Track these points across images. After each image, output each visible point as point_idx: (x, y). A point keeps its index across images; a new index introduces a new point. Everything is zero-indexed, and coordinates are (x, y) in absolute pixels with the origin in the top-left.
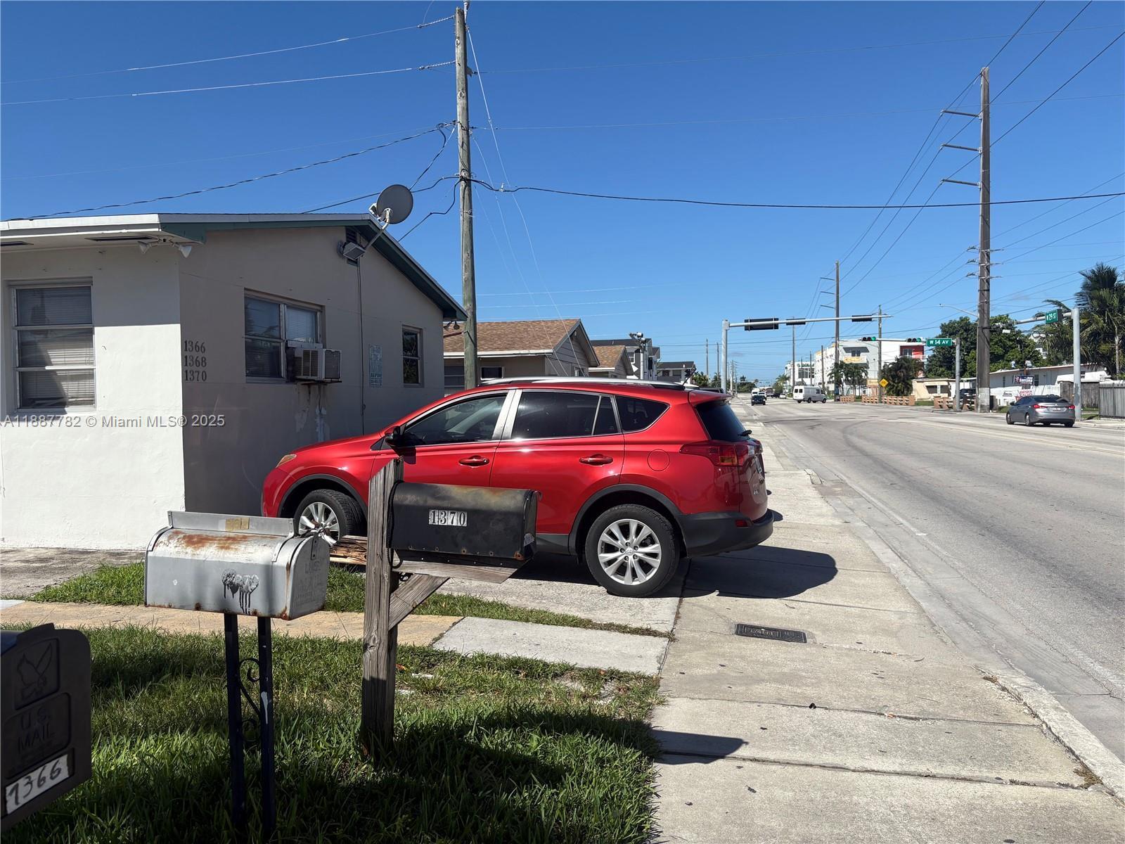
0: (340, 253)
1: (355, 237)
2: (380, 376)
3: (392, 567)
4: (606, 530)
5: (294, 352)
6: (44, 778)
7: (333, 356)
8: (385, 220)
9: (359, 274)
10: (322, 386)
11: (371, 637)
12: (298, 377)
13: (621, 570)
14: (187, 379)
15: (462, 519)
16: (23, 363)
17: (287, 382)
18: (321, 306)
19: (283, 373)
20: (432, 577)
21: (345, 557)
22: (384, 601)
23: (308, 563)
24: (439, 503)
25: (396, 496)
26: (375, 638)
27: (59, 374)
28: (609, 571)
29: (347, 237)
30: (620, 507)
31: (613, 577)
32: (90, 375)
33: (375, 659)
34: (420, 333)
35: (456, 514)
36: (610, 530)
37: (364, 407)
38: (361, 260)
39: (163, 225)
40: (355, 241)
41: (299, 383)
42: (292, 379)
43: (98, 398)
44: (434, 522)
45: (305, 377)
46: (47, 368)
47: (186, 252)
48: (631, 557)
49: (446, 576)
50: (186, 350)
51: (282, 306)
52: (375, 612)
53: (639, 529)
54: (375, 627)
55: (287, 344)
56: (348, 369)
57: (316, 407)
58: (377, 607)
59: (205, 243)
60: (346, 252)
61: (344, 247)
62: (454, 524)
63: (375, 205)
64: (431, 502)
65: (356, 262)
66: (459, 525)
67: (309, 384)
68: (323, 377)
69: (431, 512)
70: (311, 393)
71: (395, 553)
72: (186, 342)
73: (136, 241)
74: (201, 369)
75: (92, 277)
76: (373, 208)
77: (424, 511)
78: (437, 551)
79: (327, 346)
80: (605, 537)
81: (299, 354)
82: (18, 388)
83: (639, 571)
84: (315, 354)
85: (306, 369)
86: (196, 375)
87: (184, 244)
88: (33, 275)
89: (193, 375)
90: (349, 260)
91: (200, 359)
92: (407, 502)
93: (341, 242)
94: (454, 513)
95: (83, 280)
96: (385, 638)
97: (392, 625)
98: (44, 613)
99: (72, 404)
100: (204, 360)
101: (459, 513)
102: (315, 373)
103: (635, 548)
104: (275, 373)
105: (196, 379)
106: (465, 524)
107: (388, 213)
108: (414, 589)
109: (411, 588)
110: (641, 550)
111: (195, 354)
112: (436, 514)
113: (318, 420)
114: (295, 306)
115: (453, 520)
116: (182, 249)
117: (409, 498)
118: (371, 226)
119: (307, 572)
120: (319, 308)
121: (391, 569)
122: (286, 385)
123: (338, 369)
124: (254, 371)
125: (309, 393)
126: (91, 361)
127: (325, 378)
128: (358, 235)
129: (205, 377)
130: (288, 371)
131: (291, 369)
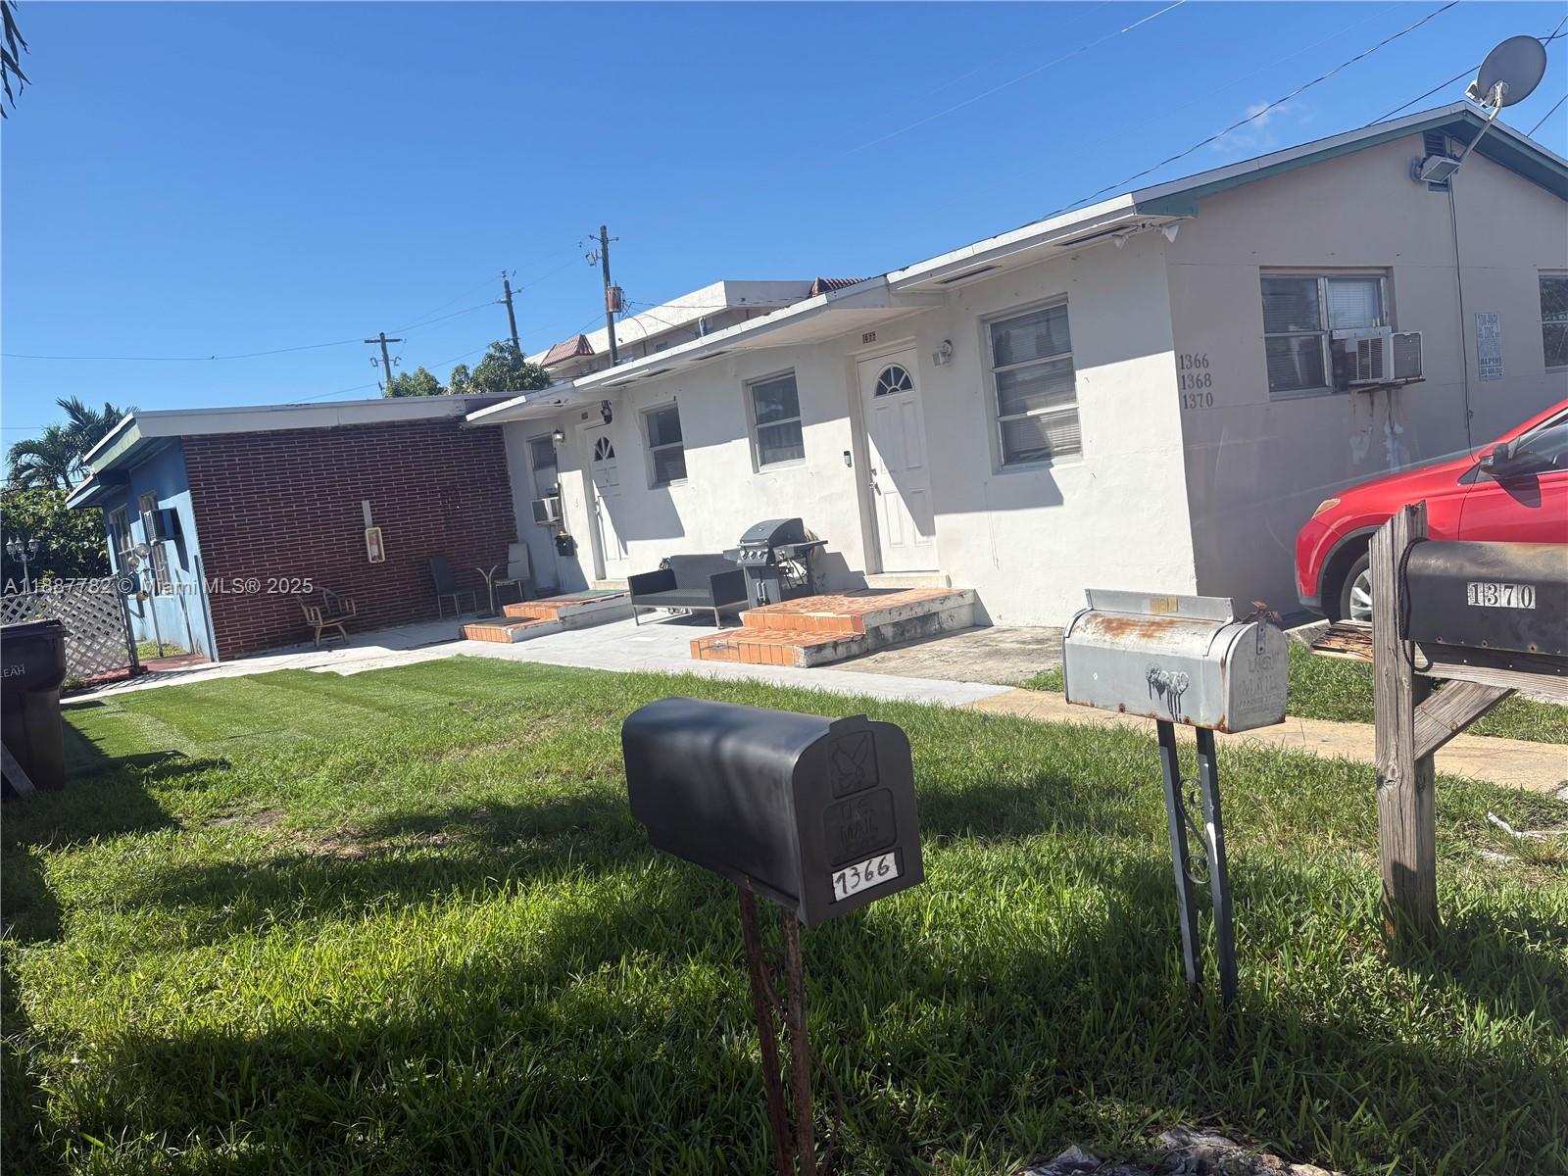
0: (1415, 177)
1: (1441, 145)
2: (1498, 360)
3: (1414, 668)
5: (1343, 346)
6: (872, 873)
7: (1408, 345)
8: (1493, 103)
9: (1452, 204)
10: (1393, 391)
11: (1388, 767)
12: (1354, 382)
14: (1186, 407)
15: (1527, 598)
16: (1003, 412)
17: (1335, 393)
18: (1386, 268)
19: (1328, 380)
20: (1481, 686)
21: (1343, 651)
22: (1404, 718)
23: (1252, 659)
24: (1484, 571)
25: (1411, 561)
26: (1394, 770)
27: (1044, 419)
29: (1427, 149)
32: (1072, 418)
33: (1396, 800)
35: (1515, 589)
37: (1469, 414)
38: (1454, 179)
39: (1140, 207)
40: (1442, 153)
41: (1354, 392)
42: (1342, 386)
43: (1085, 445)
44: (1477, 602)
45: (1362, 381)
46: (1029, 413)
47: (1171, 235)
49: (1505, 685)
50: (1183, 368)
51: (1321, 282)
52: (1391, 732)
54: (1393, 753)
55: (1331, 336)
56: (1438, 359)
57: (1384, 424)
58: (1394, 726)
59: (1196, 216)
60: (1425, 173)
61: (1421, 167)
62: (1512, 606)
63: (1475, 82)
64: (1471, 569)
65: (1445, 185)
66: (1521, 606)
67: (1371, 390)
68: (1393, 376)
69: (1471, 586)
70: (1376, 403)
71: (1417, 647)
72: (1182, 357)
73: (1110, 235)
74: (1205, 390)
75: (1066, 293)
76: (1473, 90)
77: (1460, 584)
78: (1485, 647)
79: (1399, 329)
81: (1352, 347)
82: (1001, 441)
84: (1377, 344)
85: (1365, 367)
86: (1198, 399)
87: (1169, 225)
88: (1006, 303)
89: (1193, 400)
90: (1432, 184)
91: (1202, 377)
92: (1429, 572)
93: (1417, 159)
94: (1512, 588)
95: (1057, 298)
96: (1409, 771)
97: (1420, 753)
98: (1034, 703)
99: (1058, 454)
100: (1208, 377)
101: (1521, 588)
102: (1378, 373)
104: (1315, 380)
105: (1198, 406)
106: (1533, 606)
107: (1499, 89)
108: (1452, 703)
109: (1447, 700)
111: (1195, 371)
112: (1480, 589)
113: (1389, 444)
114: (1342, 276)
115: (1510, 599)
116: (1166, 232)
117: (1434, 563)
118: (1470, 119)
119: (1251, 671)
120: (1383, 272)
121: (1413, 671)
122: (1334, 397)
123: (1417, 360)
124: (1281, 380)
125: (1372, 403)
126: (1074, 399)
127: (1396, 378)
128: (1447, 140)
129: (1210, 398)
130: (1334, 375)
131: (1339, 372)
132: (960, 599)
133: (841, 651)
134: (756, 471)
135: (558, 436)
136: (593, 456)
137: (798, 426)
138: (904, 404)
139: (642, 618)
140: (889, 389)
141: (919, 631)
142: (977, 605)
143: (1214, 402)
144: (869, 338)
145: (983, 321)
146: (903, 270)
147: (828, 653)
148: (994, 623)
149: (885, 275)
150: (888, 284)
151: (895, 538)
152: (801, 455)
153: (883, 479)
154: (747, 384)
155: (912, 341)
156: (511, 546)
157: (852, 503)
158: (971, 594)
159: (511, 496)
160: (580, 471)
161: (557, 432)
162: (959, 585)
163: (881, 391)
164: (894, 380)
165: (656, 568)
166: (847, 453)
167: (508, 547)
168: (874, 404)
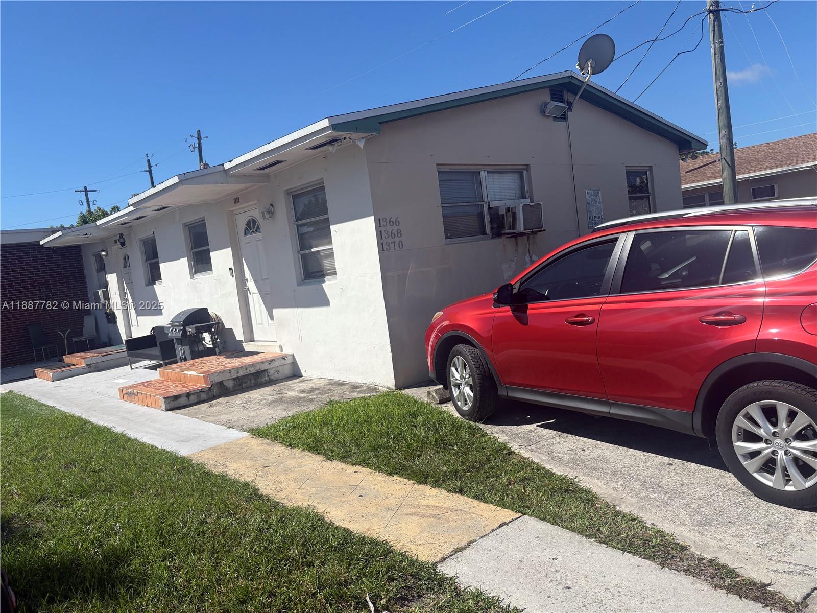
0: (543, 112)
1: (561, 95)
4: (743, 412)
5: (498, 210)
7: (533, 211)
8: (587, 72)
9: (569, 129)
10: (531, 237)
12: (504, 232)
13: (769, 466)
14: (383, 250)
16: (301, 249)
17: (493, 238)
18: (527, 165)
19: (488, 230)
28: (751, 466)
29: (551, 97)
30: (761, 383)
31: (756, 475)
32: (331, 255)
34: (650, 171)
36: (748, 413)
38: (569, 114)
39: (334, 127)
40: (561, 100)
41: (504, 237)
42: (497, 233)
43: (337, 270)
45: (508, 231)
46: (313, 250)
47: (361, 144)
48: (781, 453)
50: (380, 225)
51: (483, 174)
53: (792, 415)
55: (489, 205)
56: (553, 218)
57: (526, 255)
60: (549, 111)
61: (547, 107)
65: (564, 118)
67: (514, 237)
68: (523, 229)
70: (519, 243)
72: (379, 220)
74: (397, 240)
75: (323, 178)
80: (740, 421)
81: (502, 212)
82: (302, 266)
83: (793, 472)
84: (514, 209)
85: (509, 223)
86: (392, 245)
87: (359, 138)
89: (389, 245)
90: (554, 117)
91: (394, 232)
93: (544, 102)
95: (320, 181)
100: (399, 232)
102: (515, 227)
103: (787, 440)
104: (478, 232)
105: (392, 248)
107: (589, 64)
110: (796, 444)
111: (389, 228)
114: (496, 170)
116: (358, 143)
118: (574, 81)
120: (525, 167)
122: (491, 241)
123: (539, 219)
124: (452, 231)
125: (517, 244)
126: (330, 243)
127: (525, 230)
128: (565, 93)
129: (401, 246)
130: (492, 228)
131: (495, 226)
132: (283, 360)
133: (193, 399)
134: (192, 277)
135: (103, 253)
136: (122, 266)
137: (208, 252)
138: (258, 241)
139: (133, 366)
140: (251, 231)
141: (253, 382)
142: (294, 364)
143: (404, 245)
144: (237, 201)
145: (288, 192)
146: (230, 161)
147: (183, 401)
148: (303, 374)
149: (223, 165)
150: (225, 170)
151: (259, 321)
152: (210, 269)
153: (251, 285)
154: (185, 225)
155: (255, 204)
156: (85, 317)
157: (234, 299)
158: (291, 357)
159: (87, 287)
160: (115, 274)
161: (103, 251)
162: (287, 351)
163: (247, 232)
164: (252, 227)
165: (148, 333)
166: (231, 269)
167: (83, 317)
168: (244, 239)
